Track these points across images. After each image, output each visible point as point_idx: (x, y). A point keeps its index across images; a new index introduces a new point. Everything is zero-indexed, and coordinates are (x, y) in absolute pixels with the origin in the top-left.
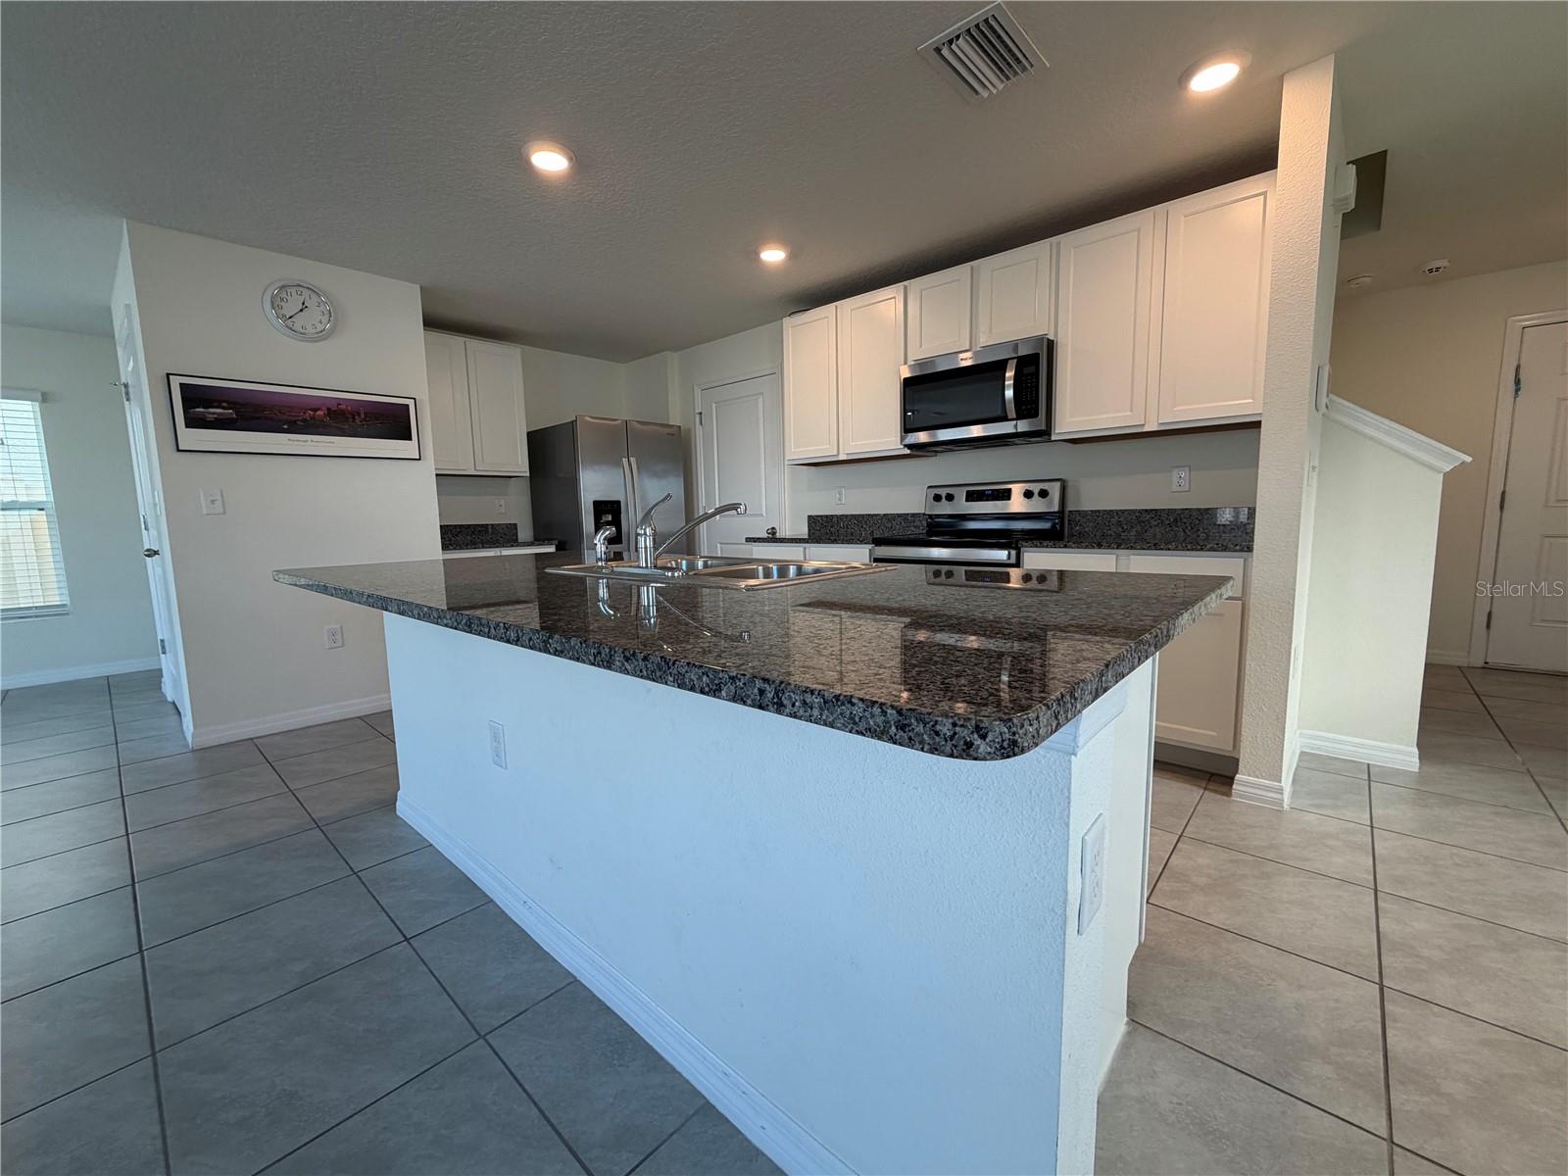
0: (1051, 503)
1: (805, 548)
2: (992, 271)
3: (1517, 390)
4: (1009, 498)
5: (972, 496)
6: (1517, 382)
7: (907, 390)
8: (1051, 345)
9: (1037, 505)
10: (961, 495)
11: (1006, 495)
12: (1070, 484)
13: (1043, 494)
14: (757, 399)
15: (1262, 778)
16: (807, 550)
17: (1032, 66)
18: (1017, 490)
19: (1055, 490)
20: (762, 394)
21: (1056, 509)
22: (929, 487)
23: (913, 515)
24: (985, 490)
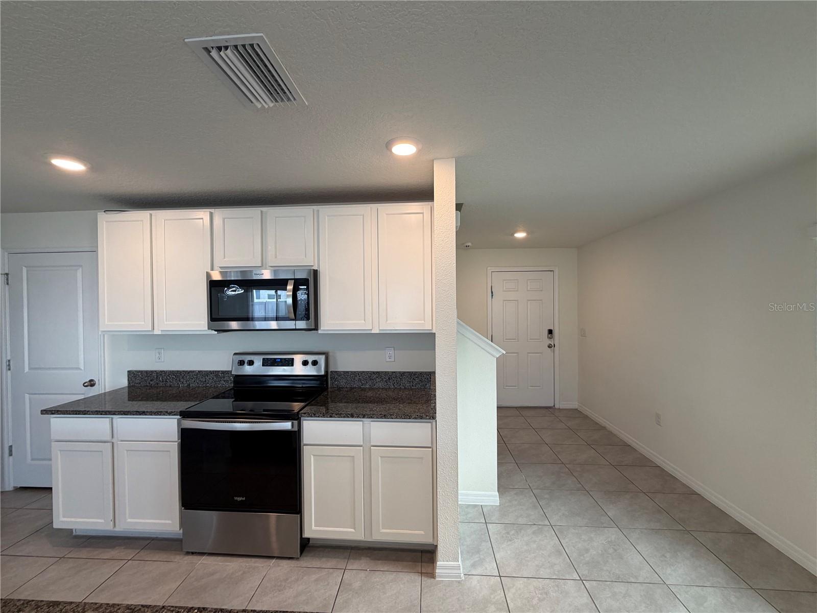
0: (319, 369)
1: (112, 418)
2: (276, 218)
3: (492, 296)
4: (292, 365)
5: (266, 363)
6: (492, 293)
7: (213, 289)
8: (315, 273)
9: (310, 371)
10: (258, 361)
11: (290, 363)
12: (330, 354)
13: (315, 363)
14: (76, 270)
15: (450, 561)
16: (114, 420)
17: (295, 99)
18: (298, 359)
19: (322, 359)
20: (81, 266)
21: (323, 373)
22: (235, 354)
23: (223, 372)
24: (276, 359)
